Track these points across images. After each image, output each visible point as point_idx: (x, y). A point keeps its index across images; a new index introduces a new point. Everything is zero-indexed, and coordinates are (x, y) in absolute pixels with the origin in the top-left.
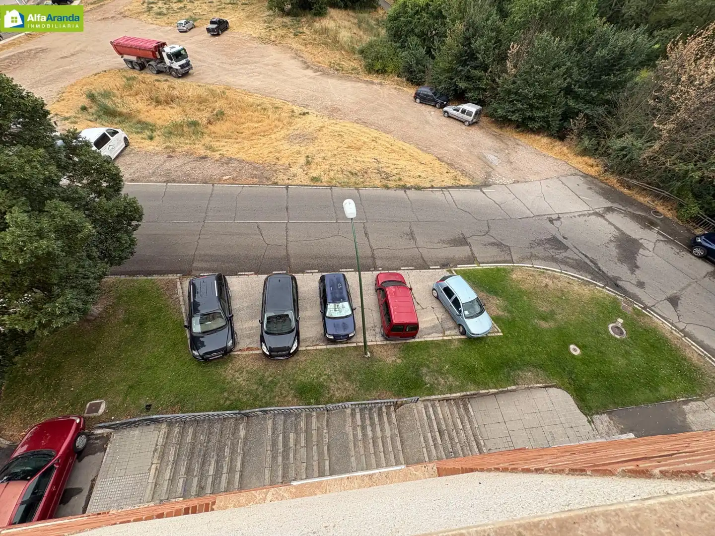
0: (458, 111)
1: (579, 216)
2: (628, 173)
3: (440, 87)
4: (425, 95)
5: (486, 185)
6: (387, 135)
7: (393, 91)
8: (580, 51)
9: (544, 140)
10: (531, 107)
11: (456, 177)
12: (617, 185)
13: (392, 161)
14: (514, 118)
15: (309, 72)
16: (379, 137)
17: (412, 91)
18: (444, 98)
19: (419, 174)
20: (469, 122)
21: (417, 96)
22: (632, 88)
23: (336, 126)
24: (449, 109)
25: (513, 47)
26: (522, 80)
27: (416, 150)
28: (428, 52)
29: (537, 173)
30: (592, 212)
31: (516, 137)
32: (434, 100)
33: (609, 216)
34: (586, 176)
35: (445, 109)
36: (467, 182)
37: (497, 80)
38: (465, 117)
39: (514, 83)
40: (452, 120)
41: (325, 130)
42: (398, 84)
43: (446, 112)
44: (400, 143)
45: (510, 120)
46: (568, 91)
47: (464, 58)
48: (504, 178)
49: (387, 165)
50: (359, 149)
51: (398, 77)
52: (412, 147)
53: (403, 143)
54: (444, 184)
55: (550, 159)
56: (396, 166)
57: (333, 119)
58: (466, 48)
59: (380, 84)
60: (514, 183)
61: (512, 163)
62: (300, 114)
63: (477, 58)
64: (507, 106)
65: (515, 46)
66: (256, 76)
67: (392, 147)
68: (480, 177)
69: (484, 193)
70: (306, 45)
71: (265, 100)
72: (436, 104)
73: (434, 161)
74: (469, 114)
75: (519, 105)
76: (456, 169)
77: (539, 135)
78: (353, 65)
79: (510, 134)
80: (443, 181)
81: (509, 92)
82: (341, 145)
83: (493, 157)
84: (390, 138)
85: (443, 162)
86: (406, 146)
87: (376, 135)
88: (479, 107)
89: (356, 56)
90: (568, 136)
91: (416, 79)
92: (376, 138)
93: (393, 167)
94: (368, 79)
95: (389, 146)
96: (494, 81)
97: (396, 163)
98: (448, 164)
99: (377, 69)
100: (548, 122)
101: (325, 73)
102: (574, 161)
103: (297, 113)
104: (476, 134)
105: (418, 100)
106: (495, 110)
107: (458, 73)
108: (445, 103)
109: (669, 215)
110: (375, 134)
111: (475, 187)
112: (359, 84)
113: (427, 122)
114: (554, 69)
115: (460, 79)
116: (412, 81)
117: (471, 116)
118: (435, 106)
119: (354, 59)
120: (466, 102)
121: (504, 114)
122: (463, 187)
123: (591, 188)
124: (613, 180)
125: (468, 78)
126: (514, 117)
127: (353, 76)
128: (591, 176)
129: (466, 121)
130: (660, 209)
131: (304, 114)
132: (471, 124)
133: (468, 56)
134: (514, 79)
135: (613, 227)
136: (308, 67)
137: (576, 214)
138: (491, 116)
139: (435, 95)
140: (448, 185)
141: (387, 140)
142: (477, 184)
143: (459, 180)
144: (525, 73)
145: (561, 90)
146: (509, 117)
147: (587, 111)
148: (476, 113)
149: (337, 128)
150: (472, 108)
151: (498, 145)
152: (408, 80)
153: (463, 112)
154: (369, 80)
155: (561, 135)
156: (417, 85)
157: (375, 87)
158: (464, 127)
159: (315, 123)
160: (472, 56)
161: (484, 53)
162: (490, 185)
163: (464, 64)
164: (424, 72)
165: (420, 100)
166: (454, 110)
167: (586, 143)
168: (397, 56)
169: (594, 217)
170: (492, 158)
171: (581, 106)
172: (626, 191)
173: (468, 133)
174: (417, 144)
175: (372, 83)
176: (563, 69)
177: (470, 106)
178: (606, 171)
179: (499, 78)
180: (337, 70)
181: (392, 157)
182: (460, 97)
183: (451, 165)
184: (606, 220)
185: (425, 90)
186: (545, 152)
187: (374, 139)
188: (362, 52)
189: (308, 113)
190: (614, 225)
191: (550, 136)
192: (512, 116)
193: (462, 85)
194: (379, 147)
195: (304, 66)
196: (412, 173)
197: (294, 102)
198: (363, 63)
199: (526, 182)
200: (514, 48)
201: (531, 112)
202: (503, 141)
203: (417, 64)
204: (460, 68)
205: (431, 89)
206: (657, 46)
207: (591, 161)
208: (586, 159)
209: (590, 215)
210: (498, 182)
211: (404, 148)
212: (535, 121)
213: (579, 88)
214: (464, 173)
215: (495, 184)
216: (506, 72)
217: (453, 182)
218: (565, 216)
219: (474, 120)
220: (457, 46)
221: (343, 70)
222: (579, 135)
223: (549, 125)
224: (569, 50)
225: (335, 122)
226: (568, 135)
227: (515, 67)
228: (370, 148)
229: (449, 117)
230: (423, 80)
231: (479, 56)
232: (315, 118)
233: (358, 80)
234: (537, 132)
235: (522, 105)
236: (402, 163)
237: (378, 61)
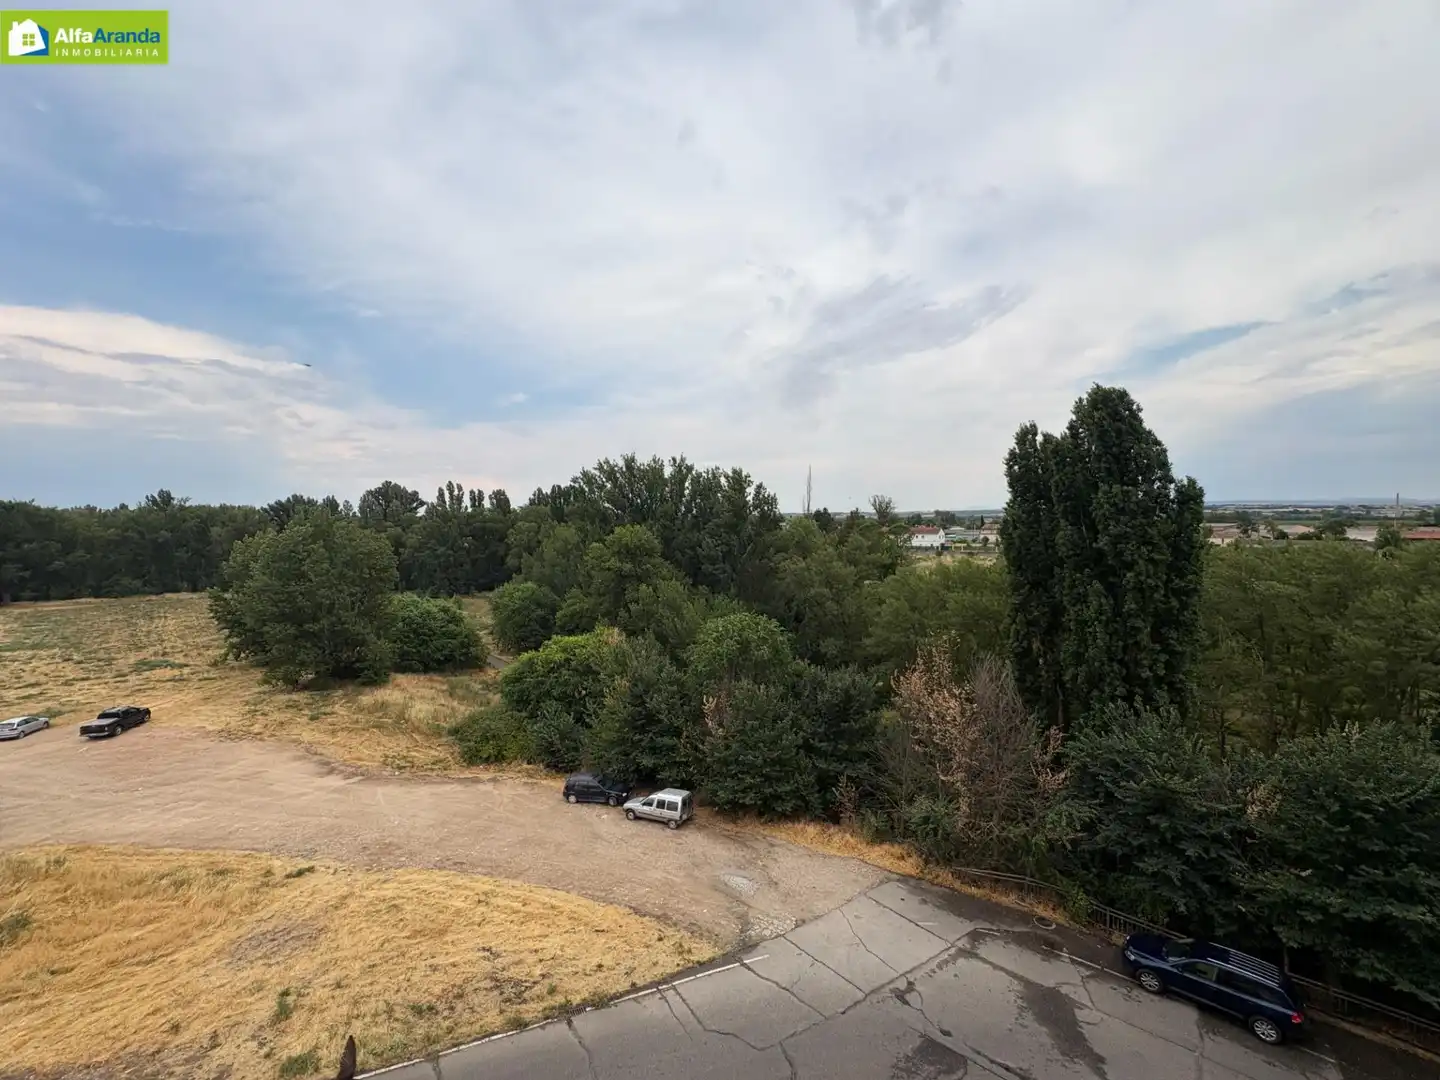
0: (650, 804)
1: (940, 967)
2: (957, 856)
3: (611, 769)
4: (584, 786)
5: (748, 946)
6: (512, 882)
7: (522, 790)
8: (797, 696)
9: (812, 830)
10: (767, 778)
11: (681, 946)
12: (957, 885)
13: (531, 944)
14: (748, 801)
15: (335, 781)
16: (493, 891)
17: (560, 784)
18: (620, 786)
19: (595, 961)
20: (676, 821)
21: (568, 791)
22: (884, 734)
23: (385, 886)
24: (634, 804)
25: (708, 701)
26: (737, 742)
27: (584, 901)
28: (579, 720)
29: (828, 894)
30: (953, 951)
31: (765, 833)
32: (602, 794)
33: (982, 951)
34: (904, 879)
35: (628, 805)
36: (704, 951)
37: (700, 746)
38: (666, 813)
39: (728, 747)
40: (643, 822)
41: (353, 904)
42: (530, 776)
43: (629, 810)
44: (544, 895)
45: (744, 806)
46: (808, 748)
47: (639, 723)
48: (775, 922)
49: (517, 958)
50: (442, 932)
51: (529, 763)
52: (573, 896)
53: (549, 891)
54: (658, 972)
55: (835, 861)
56: (540, 955)
57: (379, 870)
58: (640, 709)
59: (494, 780)
60: (797, 926)
61: (776, 884)
62: (288, 876)
63: (660, 721)
64: (729, 783)
65: (711, 699)
66: (185, 806)
67: (528, 909)
68: (729, 929)
69: (749, 969)
70: (334, 733)
71: (191, 859)
72: (608, 799)
73: (627, 920)
74: (672, 806)
75: (749, 780)
76: (675, 924)
77: (799, 821)
78: (437, 754)
79: (752, 829)
80: (655, 964)
81: (725, 762)
82: (392, 933)
83: (739, 880)
84: (520, 888)
85: (645, 916)
86: (559, 898)
87: (487, 888)
88: (686, 793)
89: (444, 739)
90: (842, 815)
91: (563, 762)
92: (485, 894)
93: (531, 959)
94: (467, 774)
95: (517, 905)
96: (696, 749)
97: (539, 946)
98: (658, 917)
99: (485, 756)
100: (802, 798)
101: (368, 777)
102: (873, 855)
103: (279, 876)
104: (696, 841)
105: (572, 799)
106: (715, 793)
107: (635, 744)
108: (624, 795)
109: (1061, 920)
110: (484, 884)
111: (727, 959)
112: (448, 788)
113: (597, 837)
114: (775, 721)
115: (642, 752)
116: (557, 766)
117: (676, 810)
118: (607, 803)
119: (439, 745)
120: (660, 787)
121: (731, 797)
122: (702, 966)
123: (924, 902)
124: (945, 876)
125: (654, 750)
126: (748, 799)
127: (434, 774)
128: (912, 876)
129: (670, 820)
130: (1040, 911)
131: (300, 873)
132: (681, 825)
133: (644, 720)
134: (726, 741)
135: (1004, 974)
136: (331, 772)
137: (933, 965)
138: (713, 804)
139: (603, 785)
140: (669, 971)
141: (514, 893)
142: (729, 948)
143: (689, 951)
144: (738, 732)
145: (799, 747)
146: (741, 801)
147: (848, 772)
148: (684, 803)
149: (389, 891)
150: (675, 796)
151: (741, 853)
152: (548, 766)
153: (661, 804)
154: (470, 776)
155: (831, 816)
156: (567, 772)
157: (481, 787)
158: (668, 832)
159: (325, 888)
160: (651, 719)
161: (669, 713)
162: (756, 945)
163: (642, 730)
164: (576, 749)
165: (576, 797)
166: (644, 804)
167: (873, 819)
168: (525, 731)
169: (961, 961)
170: (739, 882)
171: (834, 766)
172: (974, 890)
173: (680, 841)
174: (583, 888)
175: (476, 781)
176: (787, 721)
177: (669, 793)
178: (927, 862)
179: (703, 744)
180: (400, 768)
181: (528, 934)
182: (649, 782)
183: (663, 918)
184: (985, 961)
185: (584, 778)
186: (821, 849)
187: (483, 898)
188: (454, 732)
189: (311, 870)
190: (1002, 969)
191: (816, 819)
192: (744, 798)
193: (647, 761)
194: (496, 914)
195: (325, 769)
196: (580, 964)
197: (277, 850)
198: (457, 749)
199: (817, 918)
200: (710, 704)
201: (771, 786)
202: (746, 846)
203: (562, 739)
204: (637, 737)
205: (595, 777)
206: (880, 684)
207: (897, 850)
208: (886, 847)
209: (954, 958)
210: (767, 933)
211: (554, 902)
212: (783, 800)
213: (821, 741)
214: (695, 930)
215: (764, 939)
216: (710, 735)
217: (677, 959)
218: (918, 974)
219: (685, 817)
220: (625, 707)
221: (413, 767)
222: (857, 809)
223: (807, 803)
224: (783, 698)
225: (382, 877)
226: (841, 812)
227: (721, 725)
228: (473, 923)
229: (637, 818)
230: (577, 763)
231: (661, 717)
232: (329, 877)
233: (446, 780)
234: (793, 816)
235: (754, 778)
236: (552, 945)
237: (488, 742)
